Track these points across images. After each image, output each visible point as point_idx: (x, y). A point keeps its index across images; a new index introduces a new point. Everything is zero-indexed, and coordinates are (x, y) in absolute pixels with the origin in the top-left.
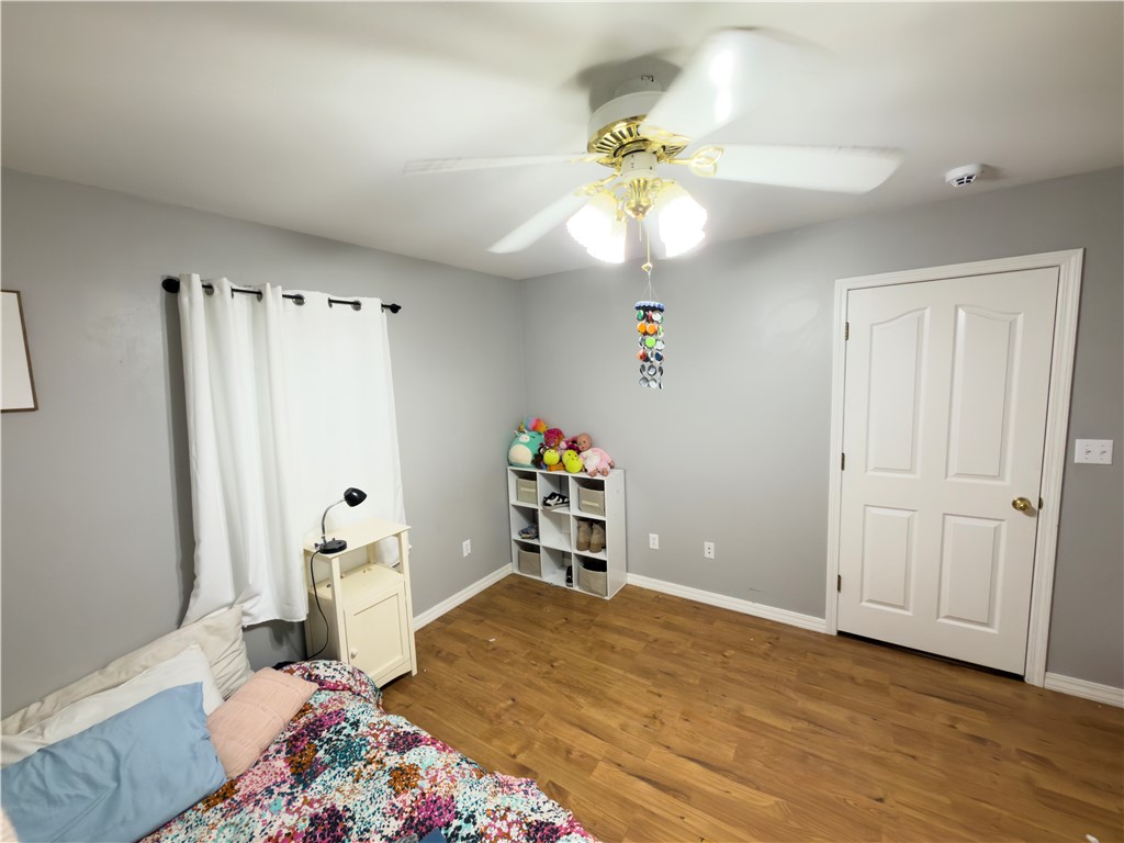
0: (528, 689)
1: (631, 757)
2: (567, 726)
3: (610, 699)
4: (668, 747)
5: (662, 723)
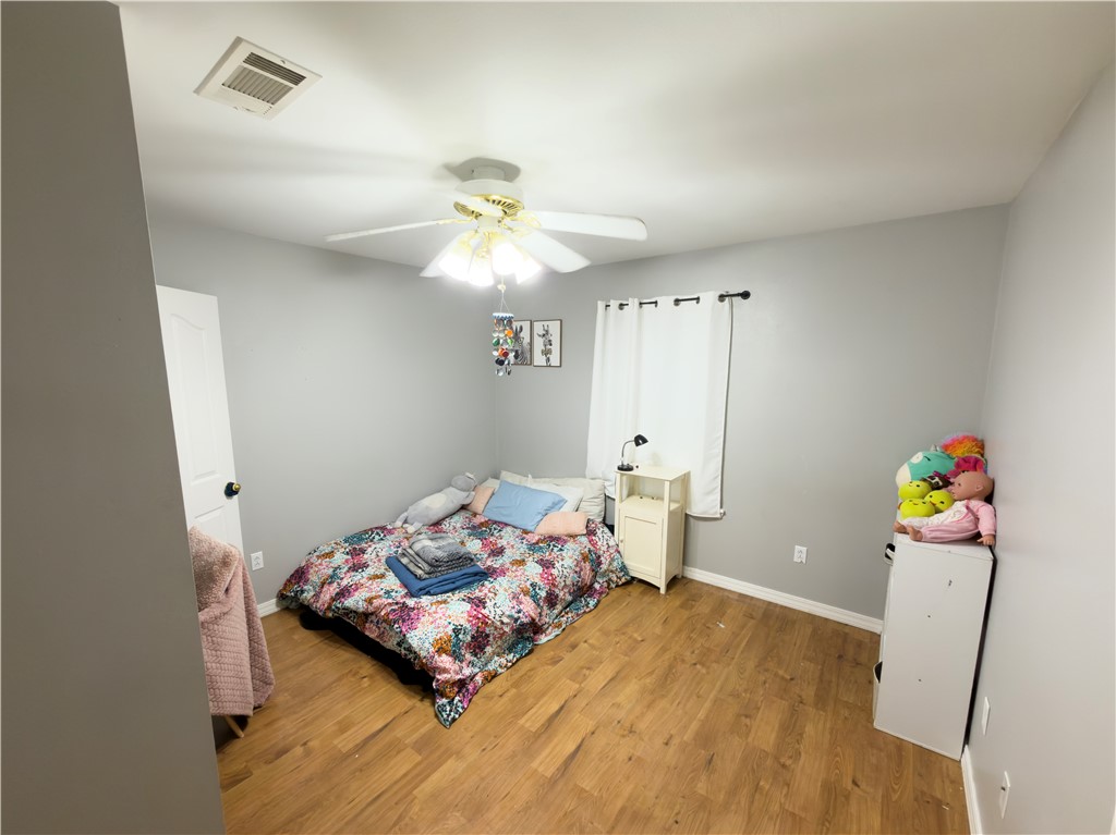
0: (660, 646)
1: (583, 705)
2: (617, 669)
3: (654, 701)
4: (593, 733)
5: (623, 736)
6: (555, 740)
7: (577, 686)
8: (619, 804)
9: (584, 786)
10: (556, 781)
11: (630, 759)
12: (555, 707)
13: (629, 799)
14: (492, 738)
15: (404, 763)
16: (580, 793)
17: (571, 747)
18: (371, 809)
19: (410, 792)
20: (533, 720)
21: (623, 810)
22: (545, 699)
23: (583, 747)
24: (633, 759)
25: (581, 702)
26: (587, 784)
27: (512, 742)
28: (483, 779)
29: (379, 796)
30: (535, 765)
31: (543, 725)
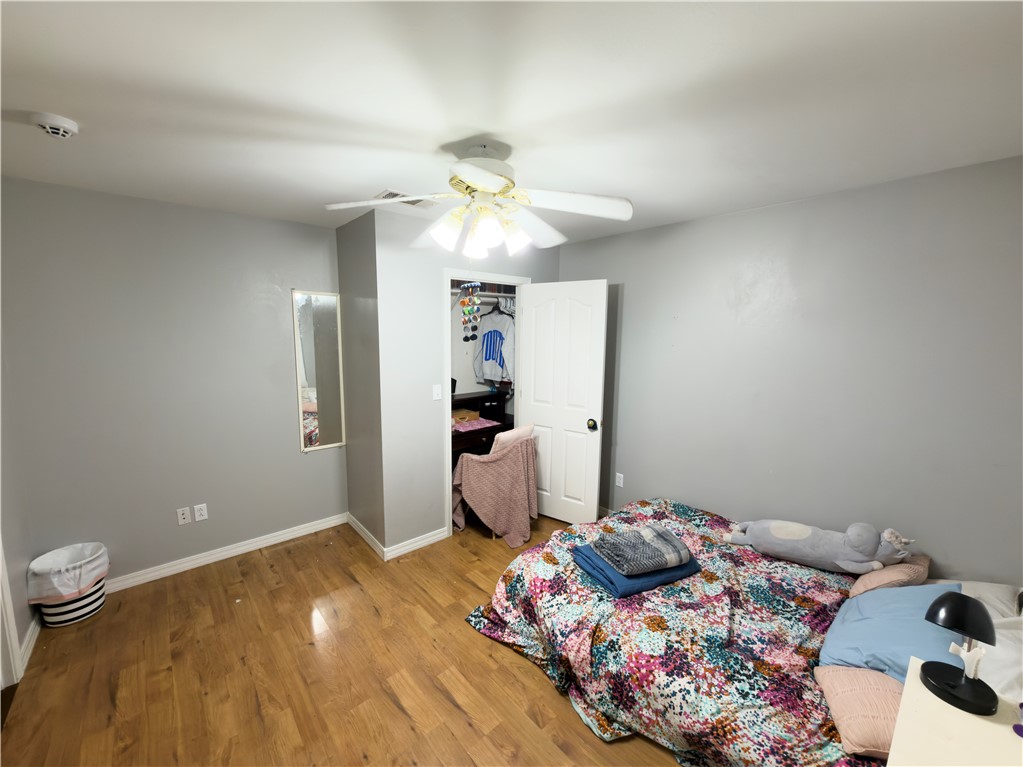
1: (454, 730)
4: (412, 728)
6: (420, 692)
7: (486, 731)
8: (332, 728)
9: (365, 703)
10: (381, 683)
11: (365, 757)
12: (460, 699)
13: (330, 737)
14: (443, 646)
15: (444, 599)
16: (360, 699)
17: (406, 703)
18: (418, 589)
19: (420, 603)
20: (451, 678)
21: (325, 728)
22: (476, 693)
23: (400, 714)
24: (363, 760)
25: (458, 728)
26: (364, 707)
27: (432, 658)
28: (409, 638)
29: (424, 590)
30: (404, 672)
31: (442, 685)
